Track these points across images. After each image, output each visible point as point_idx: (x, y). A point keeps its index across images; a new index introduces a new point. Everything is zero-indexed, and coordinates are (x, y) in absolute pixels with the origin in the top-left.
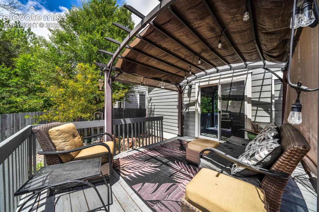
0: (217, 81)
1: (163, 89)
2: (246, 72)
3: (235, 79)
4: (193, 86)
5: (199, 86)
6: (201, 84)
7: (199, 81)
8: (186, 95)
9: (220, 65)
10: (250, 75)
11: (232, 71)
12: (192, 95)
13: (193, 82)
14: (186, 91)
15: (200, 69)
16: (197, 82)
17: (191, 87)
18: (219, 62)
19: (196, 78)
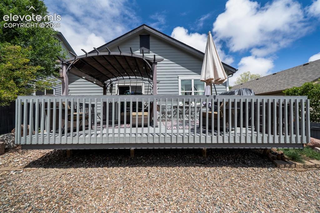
0: (129, 84)
1: (95, 84)
2: (142, 82)
3: (138, 85)
4: (114, 85)
5: (118, 86)
6: (120, 84)
7: (118, 82)
8: (109, 91)
9: (131, 76)
10: (144, 83)
11: (136, 80)
12: (113, 91)
13: (114, 82)
14: (108, 88)
15: (121, 75)
16: (117, 83)
17: (112, 85)
18: (131, 74)
19: (117, 80)
